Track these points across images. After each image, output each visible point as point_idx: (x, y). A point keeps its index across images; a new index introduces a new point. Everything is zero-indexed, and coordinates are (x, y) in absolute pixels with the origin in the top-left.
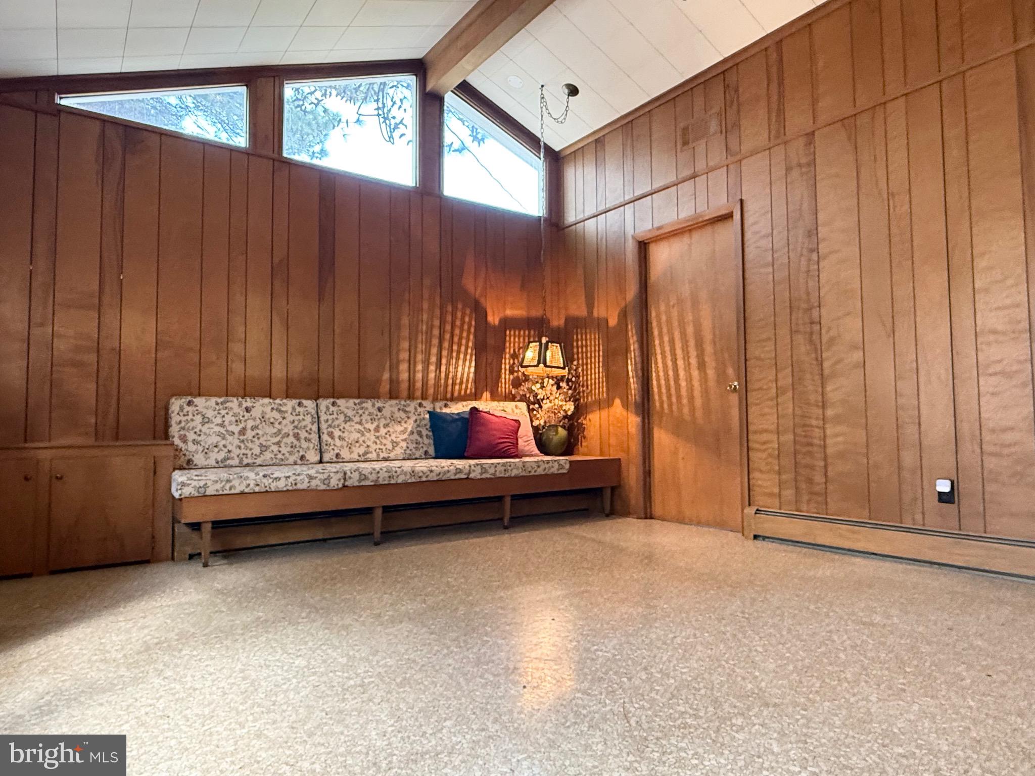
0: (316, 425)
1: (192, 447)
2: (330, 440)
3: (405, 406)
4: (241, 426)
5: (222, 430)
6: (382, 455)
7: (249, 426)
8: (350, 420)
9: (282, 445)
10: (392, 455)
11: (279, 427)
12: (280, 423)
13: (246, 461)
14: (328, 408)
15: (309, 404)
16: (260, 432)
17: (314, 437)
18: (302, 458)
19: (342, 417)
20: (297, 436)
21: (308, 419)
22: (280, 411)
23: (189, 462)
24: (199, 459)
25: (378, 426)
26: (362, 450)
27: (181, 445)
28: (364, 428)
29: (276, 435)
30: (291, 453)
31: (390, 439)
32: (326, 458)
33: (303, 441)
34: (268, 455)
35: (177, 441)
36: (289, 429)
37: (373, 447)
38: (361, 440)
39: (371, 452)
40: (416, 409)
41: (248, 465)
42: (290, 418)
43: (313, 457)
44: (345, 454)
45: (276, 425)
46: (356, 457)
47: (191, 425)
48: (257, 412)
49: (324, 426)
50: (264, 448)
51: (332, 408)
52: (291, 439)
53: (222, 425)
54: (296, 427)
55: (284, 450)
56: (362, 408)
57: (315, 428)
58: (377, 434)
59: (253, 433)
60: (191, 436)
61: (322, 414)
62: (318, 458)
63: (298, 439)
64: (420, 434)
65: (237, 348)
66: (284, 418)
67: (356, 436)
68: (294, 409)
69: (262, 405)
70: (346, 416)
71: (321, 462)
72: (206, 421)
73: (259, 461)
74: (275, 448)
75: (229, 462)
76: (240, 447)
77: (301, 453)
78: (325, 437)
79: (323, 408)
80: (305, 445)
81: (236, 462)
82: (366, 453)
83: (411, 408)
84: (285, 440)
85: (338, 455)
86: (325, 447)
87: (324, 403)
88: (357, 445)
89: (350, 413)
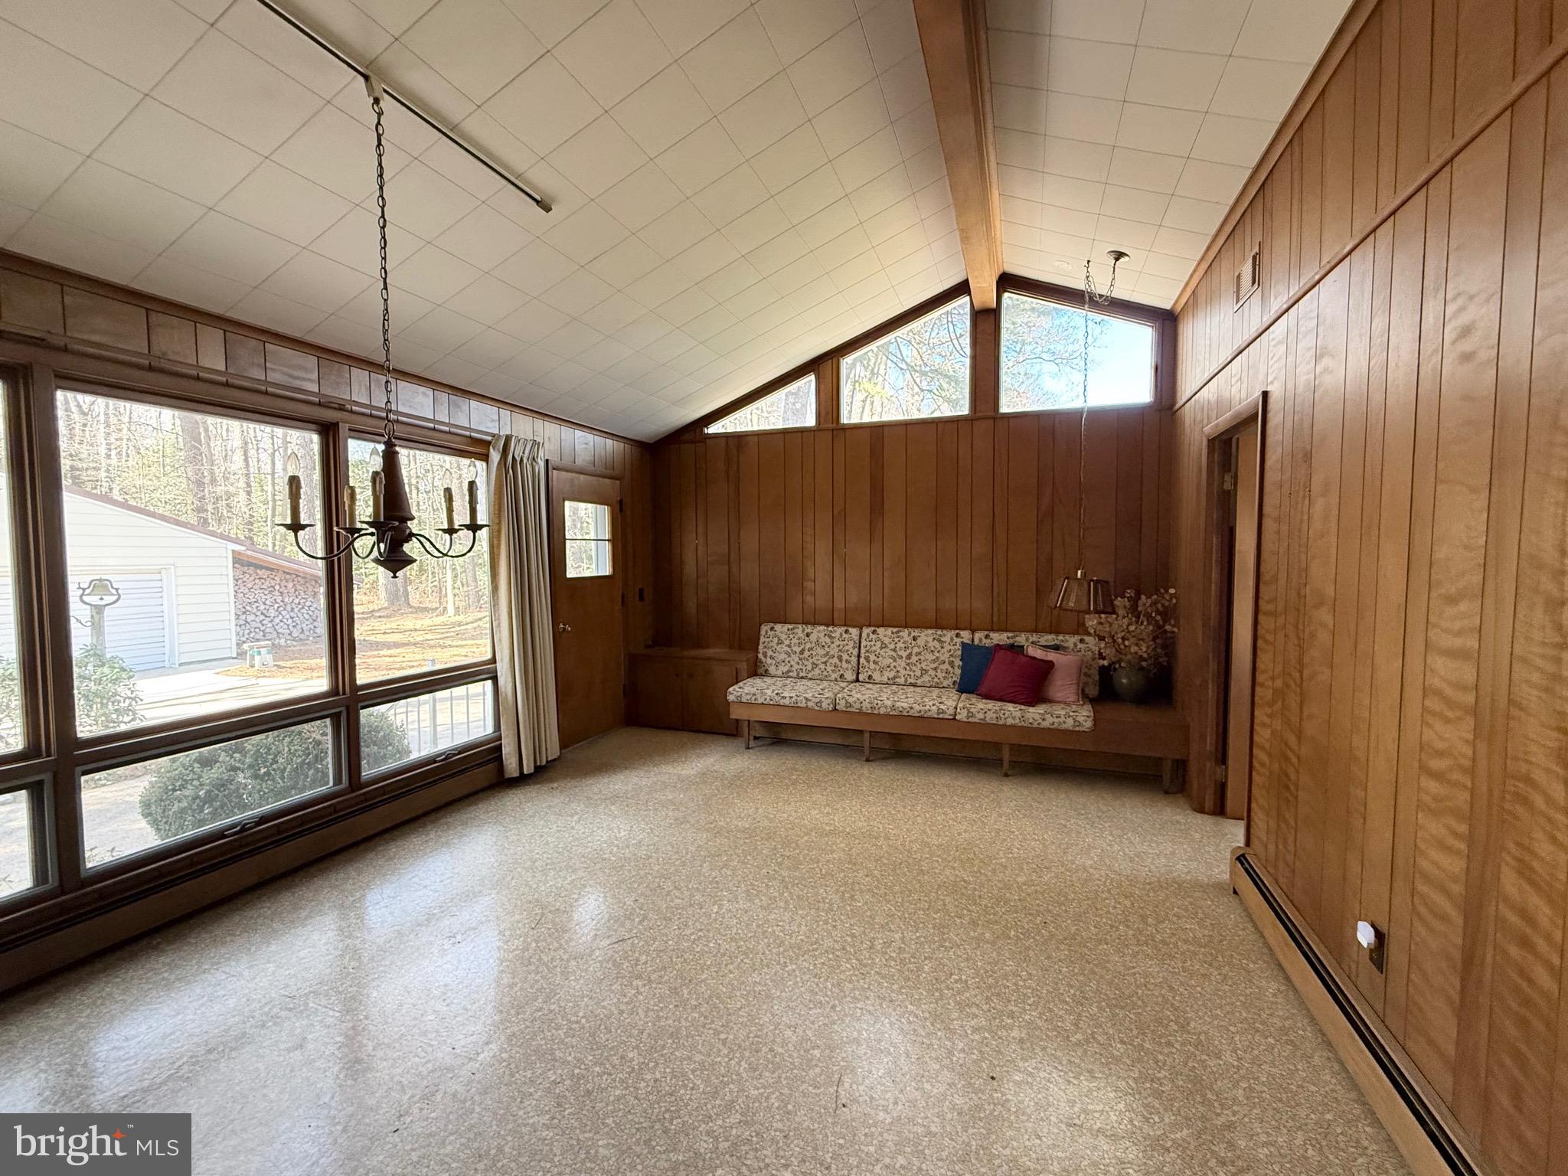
0: (857, 650)
1: (769, 661)
2: (866, 664)
3: (941, 636)
4: (802, 647)
5: (789, 649)
6: (910, 681)
7: (807, 648)
8: (886, 647)
9: (828, 664)
10: (919, 682)
11: (828, 650)
12: (829, 647)
13: (801, 674)
14: (868, 635)
15: (854, 631)
16: (814, 653)
17: (854, 659)
18: (842, 676)
19: (879, 644)
20: (840, 658)
21: (851, 644)
22: (830, 637)
23: (766, 671)
24: (772, 670)
25: (910, 654)
26: (892, 675)
27: (763, 659)
28: (898, 655)
29: (825, 655)
30: (833, 671)
31: (919, 666)
32: (861, 677)
33: (844, 662)
34: (817, 671)
35: (760, 656)
36: (834, 651)
37: (903, 672)
38: (892, 666)
39: (900, 677)
40: (952, 639)
41: (802, 678)
42: (837, 643)
43: (850, 676)
44: (877, 676)
45: (826, 648)
46: (885, 679)
47: (771, 644)
48: (813, 637)
49: (863, 651)
50: (815, 666)
51: (872, 636)
52: (835, 660)
53: (789, 646)
54: (840, 651)
55: (829, 669)
56: (898, 637)
57: (855, 652)
58: (908, 661)
59: (809, 653)
60: (770, 653)
61: (863, 640)
62: (854, 677)
63: (841, 661)
64: (952, 664)
65: (809, 585)
66: (832, 643)
67: (888, 661)
68: (841, 635)
69: (818, 632)
70: (883, 643)
71: (857, 680)
72: (780, 642)
73: (810, 676)
74: (822, 666)
75: (791, 674)
76: (798, 663)
77: (842, 672)
78: (862, 660)
79: (864, 635)
80: (845, 665)
81: (794, 674)
82: (895, 677)
83: (947, 639)
84: (831, 661)
85: (870, 677)
86: (861, 669)
87: (866, 631)
88: (889, 669)
89: (887, 640)
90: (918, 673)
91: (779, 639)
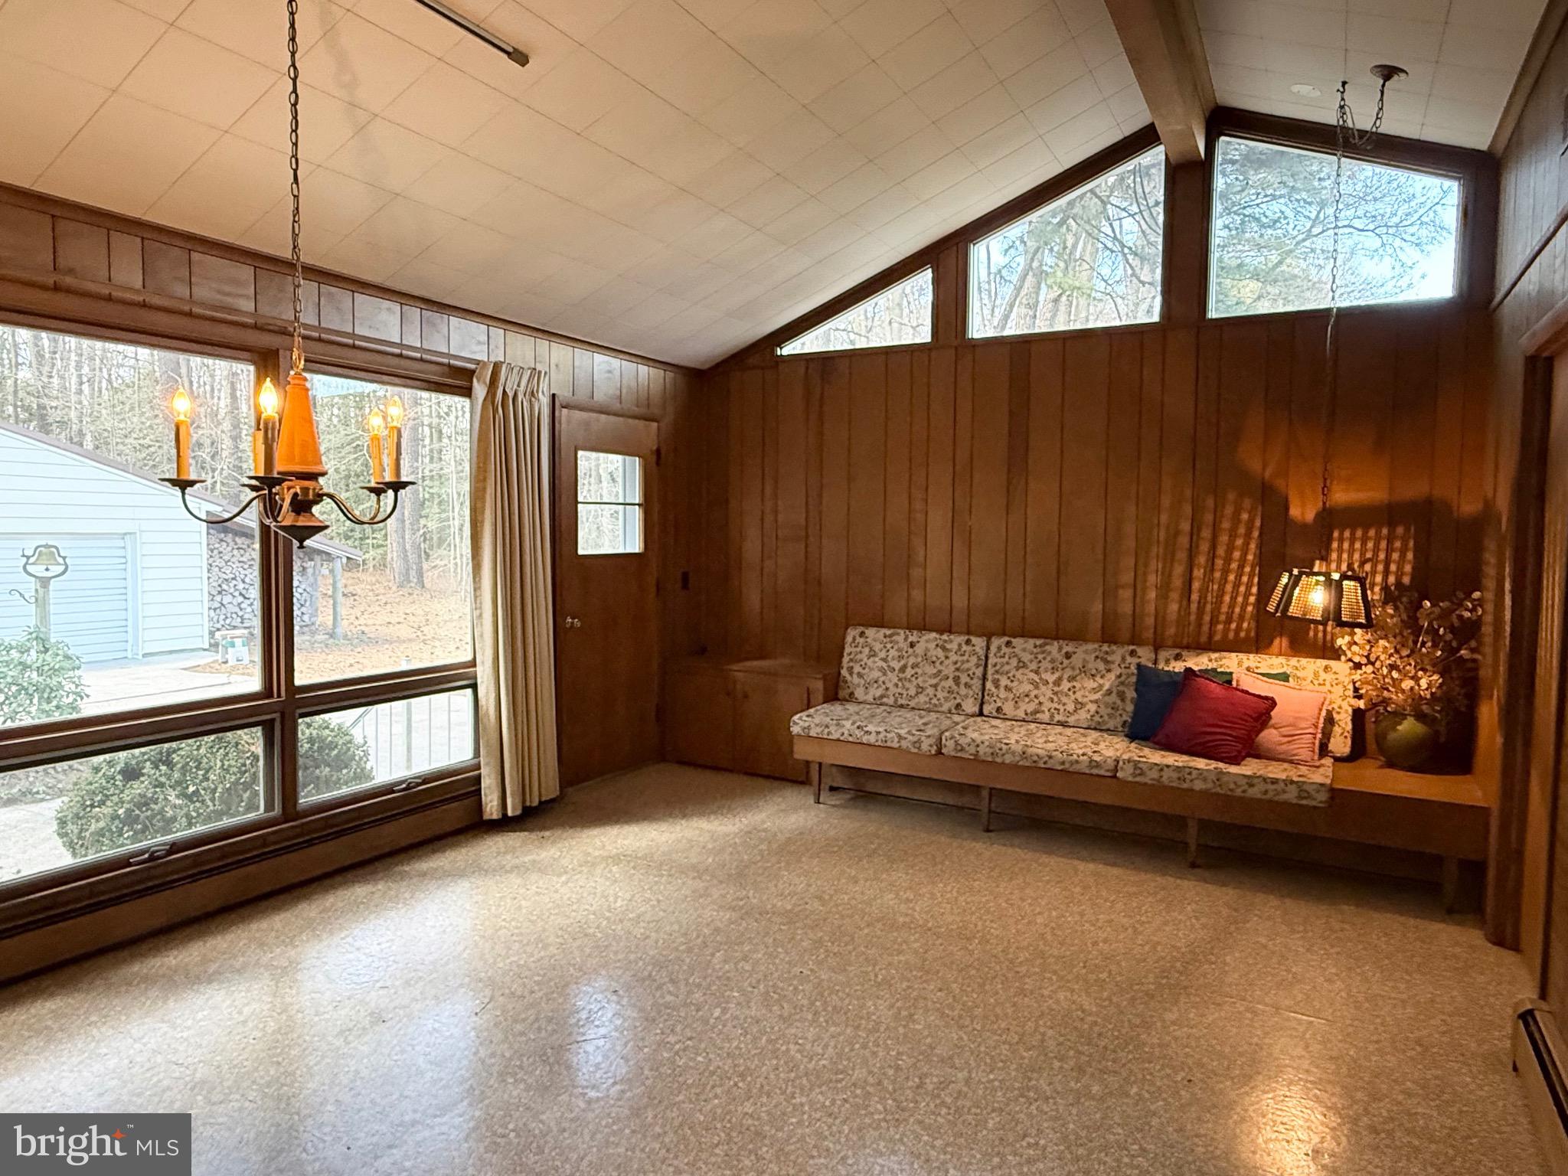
0: (981, 669)
1: (856, 680)
2: (993, 689)
3: (1107, 653)
4: (903, 662)
5: (884, 665)
6: (1057, 718)
7: (910, 664)
8: (1025, 666)
9: (939, 688)
10: (1072, 720)
11: (940, 668)
12: (941, 663)
13: (900, 701)
14: (999, 648)
15: (979, 642)
16: (920, 671)
17: (976, 684)
18: (958, 706)
19: (1014, 662)
20: (957, 680)
21: (974, 659)
22: (944, 649)
23: (852, 694)
24: (859, 693)
25: (1060, 679)
26: (1031, 707)
27: (848, 678)
28: (1041, 679)
29: (935, 675)
30: (946, 699)
31: (1073, 697)
32: (986, 710)
33: (962, 686)
34: (922, 698)
35: (844, 672)
36: (949, 670)
37: (1047, 705)
38: (1032, 694)
39: (1043, 712)
40: (1123, 659)
41: (902, 706)
42: (954, 657)
43: (970, 707)
44: (1008, 709)
45: (937, 664)
46: (1021, 714)
47: (859, 657)
48: (919, 649)
49: (990, 670)
50: (920, 690)
51: (1004, 649)
52: (950, 682)
53: (884, 660)
54: (957, 669)
55: (940, 695)
56: (1043, 652)
57: (979, 672)
58: (1056, 689)
59: (913, 672)
60: (857, 669)
61: (991, 655)
62: (976, 709)
63: (958, 684)
64: (1121, 696)
65: (916, 573)
66: (947, 657)
67: (1027, 687)
68: (960, 647)
69: (928, 641)
70: (1020, 661)
71: (981, 714)
72: (873, 654)
73: (912, 704)
74: (930, 691)
75: (885, 700)
76: (896, 685)
77: (959, 701)
78: (989, 685)
79: (993, 649)
80: (963, 691)
81: (891, 701)
82: (1036, 712)
83: (1116, 658)
84: (943, 683)
85: (999, 710)
86: (986, 697)
87: (996, 642)
88: (1027, 700)
89: (1026, 657)
90: (1071, 707)
91: (871, 649)
